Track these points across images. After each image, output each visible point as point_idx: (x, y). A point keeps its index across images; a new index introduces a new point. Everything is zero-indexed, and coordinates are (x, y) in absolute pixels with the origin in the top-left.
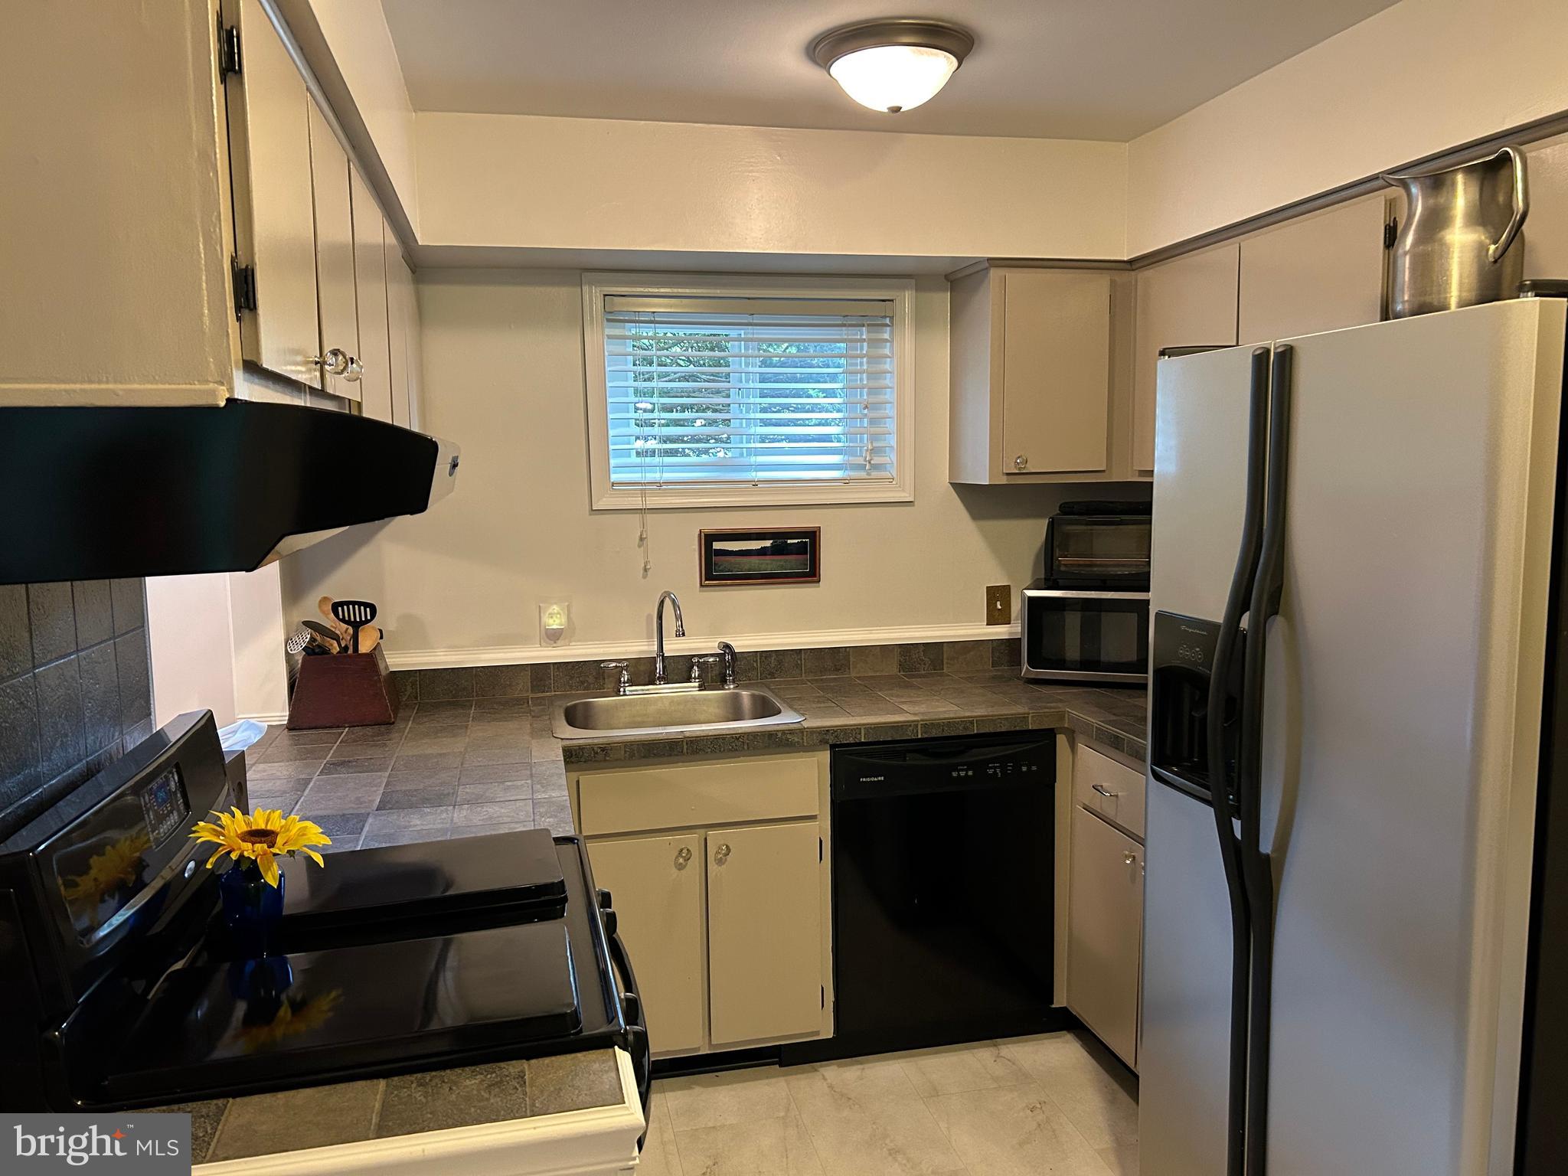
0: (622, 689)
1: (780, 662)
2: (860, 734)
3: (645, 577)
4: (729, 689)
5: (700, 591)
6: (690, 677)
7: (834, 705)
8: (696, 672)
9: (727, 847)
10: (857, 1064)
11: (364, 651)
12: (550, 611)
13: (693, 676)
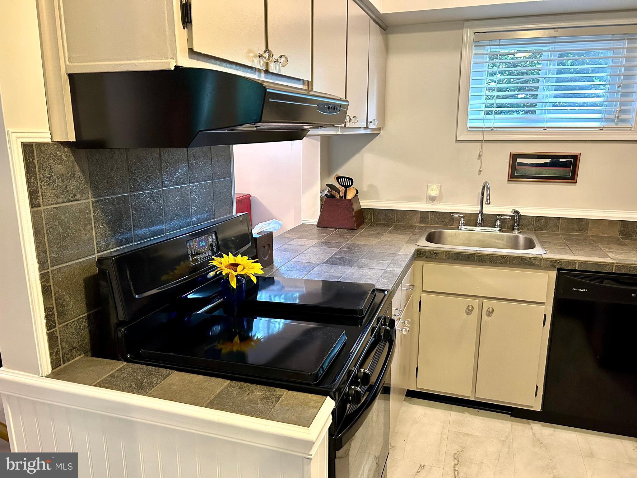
0: (460, 227)
1: (546, 223)
2: (576, 265)
3: (479, 174)
4: (515, 233)
5: (507, 183)
6: (495, 225)
7: (568, 248)
8: (498, 223)
9: (492, 308)
10: (552, 428)
11: (349, 198)
12: (432, 187)
13: (497, 225)
